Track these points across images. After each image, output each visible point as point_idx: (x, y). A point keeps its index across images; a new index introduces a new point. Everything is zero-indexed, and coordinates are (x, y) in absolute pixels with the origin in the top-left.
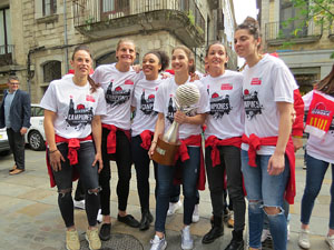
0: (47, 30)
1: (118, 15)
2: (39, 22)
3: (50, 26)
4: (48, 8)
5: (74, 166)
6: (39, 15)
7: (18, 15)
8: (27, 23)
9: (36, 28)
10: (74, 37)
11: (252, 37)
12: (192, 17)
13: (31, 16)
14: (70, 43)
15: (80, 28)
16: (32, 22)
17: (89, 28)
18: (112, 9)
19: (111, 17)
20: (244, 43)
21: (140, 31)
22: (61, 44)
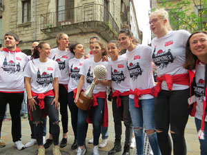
0: (24, 31)
1: (67, 23)
2: (20, 26)
3: (26, 29)
4: (26, 18)
5: (43, 109)
6: (20, 22)
7: (7, 22)
8: (12, 27)
9: (18, 30)
10: (40, 36)
11: (128, 37)
12: (110, 26)
13: (15, 23)
14: (38, 39)
15: (44, 31)
16: (15, 26)
17: (49, 30)
18: (64, 20)
19: (63, 24)
20: (124, 41)
21: (80, 33)
22: (33, 39)
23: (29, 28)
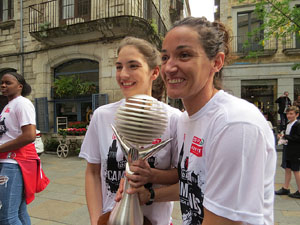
0: (2, 36)
3: (6, 32)
10: (31, 44)
12: (155, 26)
15: (36, 34)
17: (45, 34)
19: (69, 22)
21: (101, 39)
22: (17, 52)
23: (12, 31)
